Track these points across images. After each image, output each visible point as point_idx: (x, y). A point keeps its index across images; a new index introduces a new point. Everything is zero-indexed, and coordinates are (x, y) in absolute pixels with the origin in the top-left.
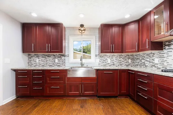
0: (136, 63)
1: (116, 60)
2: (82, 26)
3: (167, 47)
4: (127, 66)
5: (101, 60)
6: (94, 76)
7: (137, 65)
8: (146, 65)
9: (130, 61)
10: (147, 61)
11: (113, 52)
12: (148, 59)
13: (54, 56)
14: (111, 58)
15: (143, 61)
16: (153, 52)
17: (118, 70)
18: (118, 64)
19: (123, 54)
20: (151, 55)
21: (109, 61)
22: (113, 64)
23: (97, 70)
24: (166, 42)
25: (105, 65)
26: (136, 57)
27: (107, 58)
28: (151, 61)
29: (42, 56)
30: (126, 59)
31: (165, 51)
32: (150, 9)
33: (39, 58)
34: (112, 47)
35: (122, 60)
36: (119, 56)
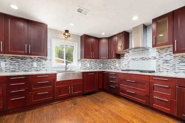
0: (105, 67)
1: (93, 65)
2: (67, 31)
3: (122, 58)
4: (100, 69)
5: (82, 64)
6: (81, 78)
7: (106, 68)
8: (112, 68)
9: (102, 65)
10: (112, 65)
11: (92, 58)
12: (113, 64)
13: (31, 59)
14: (89, 63)
15: (110, 65)
16: (116, 60)
17: (97, 72)
18: (94, 68)
19: (97, 60)
20: (114, 62)
21: (88, 65)
22: (91, 67)
23: (83, 73)
24: (122, 54)
25: (85, 69)
26: (105, 62)
27: (87, 63)
28: (114, 65)
29: (11, 58)
30: (99, 64)
31: (121, 60)
32: (115, 34)
33: (6, 61)
34: (92, 54)
35: (97, 64)
36: (95, 61)
